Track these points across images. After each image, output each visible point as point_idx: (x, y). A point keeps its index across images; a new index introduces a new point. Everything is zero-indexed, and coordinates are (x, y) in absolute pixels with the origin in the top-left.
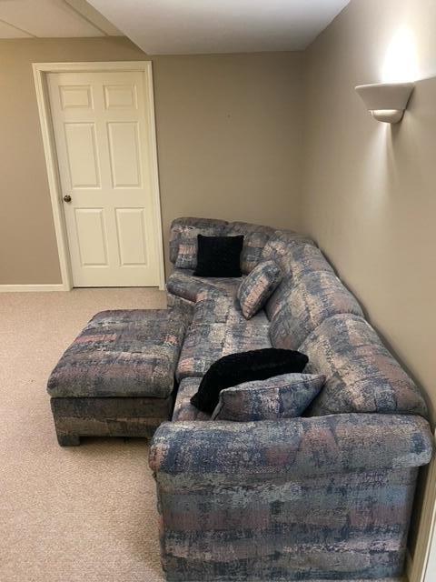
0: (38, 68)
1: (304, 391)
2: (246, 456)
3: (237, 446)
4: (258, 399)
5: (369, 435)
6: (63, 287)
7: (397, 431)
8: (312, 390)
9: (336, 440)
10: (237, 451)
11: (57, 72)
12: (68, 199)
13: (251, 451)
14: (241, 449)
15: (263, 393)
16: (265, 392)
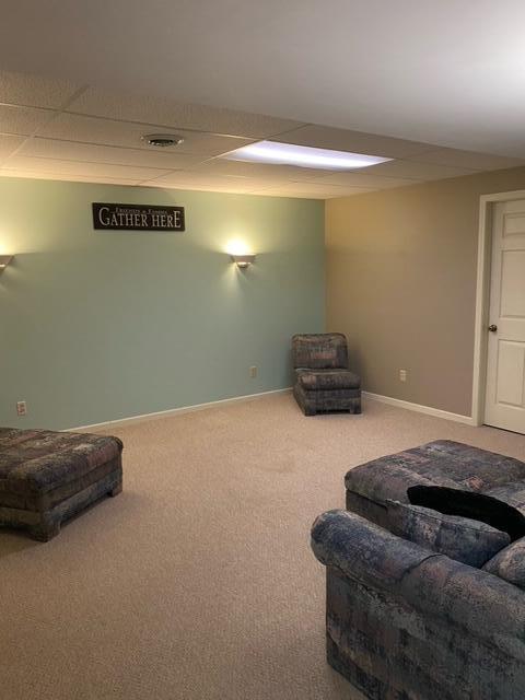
0: (484, 199)
1: (472, 539)
2: (367, 555)
3: (367, 544)
4: (414, 520)
5: (480, 594)
6: (472, 421)
7: (512, 607)
8: (482, 542)
9: (447, 581)
10: (364, 547)
11: (503, 202)
12: (494, 329)
13: (373, 553)
14: (368, 548)
15: (422, 518)
16: (424, 517)
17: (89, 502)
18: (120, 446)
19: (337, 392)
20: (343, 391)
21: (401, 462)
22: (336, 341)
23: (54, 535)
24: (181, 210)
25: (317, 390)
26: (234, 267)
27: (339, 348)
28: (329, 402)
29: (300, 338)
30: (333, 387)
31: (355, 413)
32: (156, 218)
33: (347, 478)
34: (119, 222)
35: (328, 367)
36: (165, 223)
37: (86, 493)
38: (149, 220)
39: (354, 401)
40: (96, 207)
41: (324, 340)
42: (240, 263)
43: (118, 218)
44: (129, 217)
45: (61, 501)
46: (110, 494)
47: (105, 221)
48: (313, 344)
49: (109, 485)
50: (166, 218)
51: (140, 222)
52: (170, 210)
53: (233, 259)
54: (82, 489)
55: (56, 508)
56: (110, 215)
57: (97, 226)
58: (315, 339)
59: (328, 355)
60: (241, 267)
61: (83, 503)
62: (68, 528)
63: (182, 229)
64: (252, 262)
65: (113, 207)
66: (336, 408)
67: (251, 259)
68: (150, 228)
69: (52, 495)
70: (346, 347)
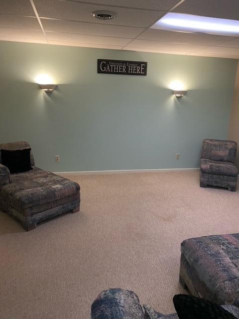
17: (57, 214)
18: (78, 188)
19: (222, 177)
20: (225, 177)
21: (223, 244)
22: (230, 146)
23: (32, 229)
24: (146, 63)
25: (209, 173)
26: (173, 97)
27: (231, 149)
28: (216, 182)
29: (208, 141)
30: (220, 174)
31: (232, 191)
32: (131, 68)
33: (182, 244)
34: (110, 70)
35: (222, 160)
36: (136, 71)
37: (55, 210)
38: (127, 69)
39: (232, 184)
40: (99, 61)
41: (222, 144)
42: (177, 95)
43: (110, 68)
44: (116, 67)
45: (37, 213)
46: (71, 211)
47: (104, 69)
48: (215, 145)
49: (70, 207)
50: (137, 68)
51: (122, 70)
52: (139, 64)
53: (173, 92)
54: (51, 208)
55: (34, 216)
56: (106, 66)
57: (99, 71)
58: (217, 143)
59: (223, 153)
60: (177, 97)
61: (53, 214)
62: (42, 226)
63: (145, 74)
64: (184, 95)
65: (108, 61)
66: (220, 185)
67: (185, 93)
68: (127, 73)
69: (32, 209)
70: (236, 150)
